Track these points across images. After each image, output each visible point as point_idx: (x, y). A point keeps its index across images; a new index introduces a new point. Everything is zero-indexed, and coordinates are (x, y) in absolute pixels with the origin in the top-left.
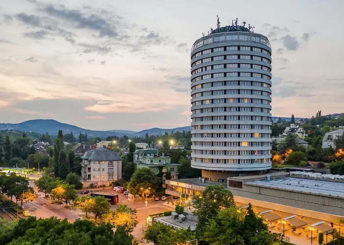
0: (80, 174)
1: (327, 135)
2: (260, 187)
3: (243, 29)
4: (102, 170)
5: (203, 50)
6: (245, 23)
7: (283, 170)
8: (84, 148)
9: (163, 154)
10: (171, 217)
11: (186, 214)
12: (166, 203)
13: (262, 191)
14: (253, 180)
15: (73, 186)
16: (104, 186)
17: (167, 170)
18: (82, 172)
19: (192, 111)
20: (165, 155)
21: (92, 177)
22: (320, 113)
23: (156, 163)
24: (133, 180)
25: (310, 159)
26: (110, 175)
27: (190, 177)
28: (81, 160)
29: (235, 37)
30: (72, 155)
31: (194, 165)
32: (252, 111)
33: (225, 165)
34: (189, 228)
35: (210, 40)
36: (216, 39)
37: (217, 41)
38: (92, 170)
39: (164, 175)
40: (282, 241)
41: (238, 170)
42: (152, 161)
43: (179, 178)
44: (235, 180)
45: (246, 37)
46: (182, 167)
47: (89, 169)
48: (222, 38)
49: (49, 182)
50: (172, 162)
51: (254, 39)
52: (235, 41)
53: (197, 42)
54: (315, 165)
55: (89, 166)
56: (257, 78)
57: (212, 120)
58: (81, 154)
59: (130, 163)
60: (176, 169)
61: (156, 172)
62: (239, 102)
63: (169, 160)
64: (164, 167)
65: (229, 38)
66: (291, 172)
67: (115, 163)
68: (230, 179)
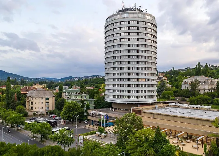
0: (25, 106)
1: (184, 81)
2: (154, 114)
3: (139, 10)
4: (41, 103)
5: (114, 23)
6: (140, 7)
7: (162, 102)
8: (27, 88)
9: (83, 93)
10: (95, 135)
11: (106, 133)
12: (88, 126)
13: (155, 116)
14: (148, 109)
15: (23, 115)
16: (43, 114)
17: (87, 103)
18: (27, 105)
19: (105, 64)
20: (85, 93)
21: (34, 108)
22: (173, 68)
23: (79, 98)
24: (65, 110)
25: (175, 96)
26: (47, 107)
27: (103, 108)
28: (26, 97)
29: (135, 15)
30: (19, 94)
31: (107, 99)
32: (146, 64)
33: (129, 99)
34: (111, 143)
35: (119, 16)
36: (123, 16)
37: (123, 17)
38: (34, 103)
39: (85, 106)
40: (179, 151)
41: (137, 103)
42: (77, 97)
43: (95, 108)
44: (136, 109)
45: (142, 15)
46: (97, 101)
47: (32, 103)
48: (127, 15)
49: (4, 112)
50: (90, 98)
51: (147, 17)
52: (135, 17)
53: (110, 17)
54: (179, 99)
55: (32, 101)
56: (149, 42)
57: (120, 69)
58: (25, 93)
59: (61, 99)
60: (93, 103)
61: (80, 104)
62: (138, 58)
63: (88, 97)
64: (85, 101)
65: (131, 15)
66: (170, 104)
67: (50, 99)
68: (133, 109)
